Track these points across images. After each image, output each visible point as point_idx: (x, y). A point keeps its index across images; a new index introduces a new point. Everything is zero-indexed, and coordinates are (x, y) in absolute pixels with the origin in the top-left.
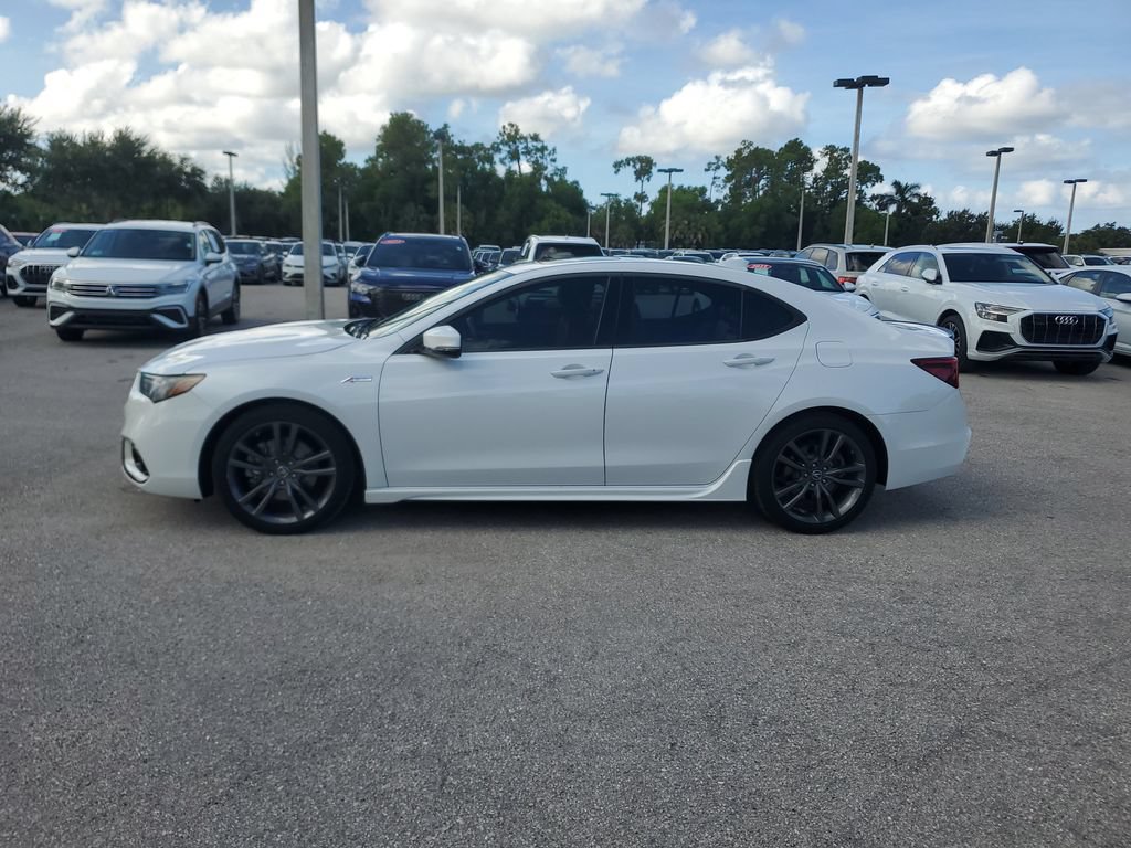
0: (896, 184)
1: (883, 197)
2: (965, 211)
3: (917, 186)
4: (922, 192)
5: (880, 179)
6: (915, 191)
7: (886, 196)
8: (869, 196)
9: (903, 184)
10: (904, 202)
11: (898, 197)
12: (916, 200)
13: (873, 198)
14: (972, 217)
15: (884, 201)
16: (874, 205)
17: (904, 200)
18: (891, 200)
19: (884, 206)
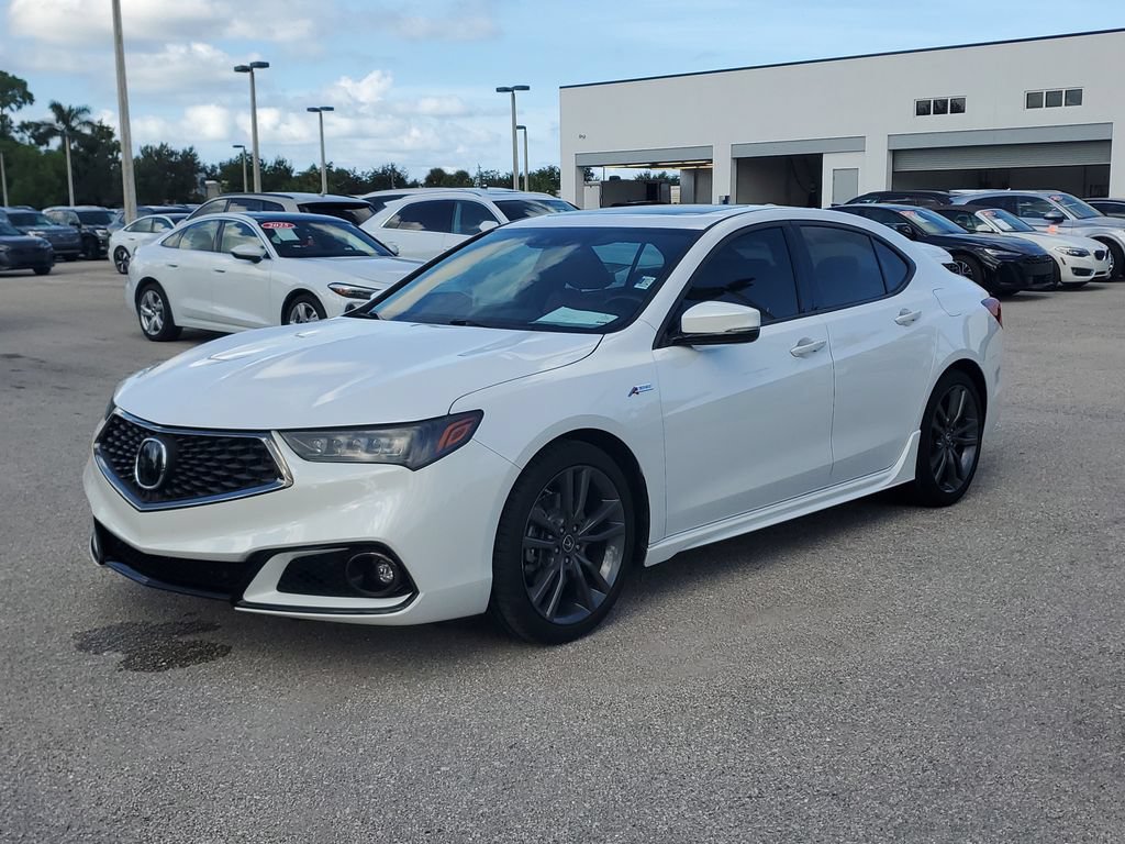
0: (56, 107)
1: (37, 126)
2: (163, 147)
3: (84, 110)
4: (95, 118)
5: (28, 98)
6: (84, 117)
7: (44, 124)
8: (17, 123)
9: (66, 106)
10: (73, 134)
11: (60, 126)
12: (87, 131)
13: (24, 127)
14: (172, 153)
15: (42, 133)
16: (26, 138)
17: (72, 129)
18: (52, 132)
19: (42, 139)
